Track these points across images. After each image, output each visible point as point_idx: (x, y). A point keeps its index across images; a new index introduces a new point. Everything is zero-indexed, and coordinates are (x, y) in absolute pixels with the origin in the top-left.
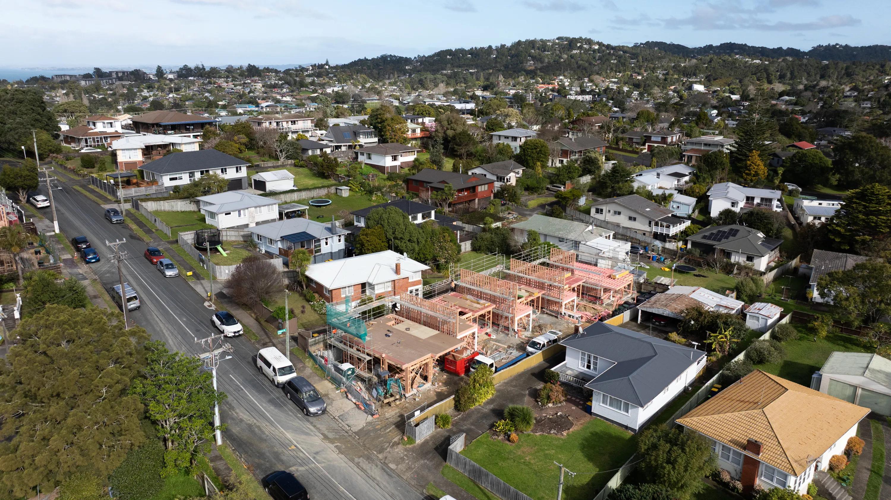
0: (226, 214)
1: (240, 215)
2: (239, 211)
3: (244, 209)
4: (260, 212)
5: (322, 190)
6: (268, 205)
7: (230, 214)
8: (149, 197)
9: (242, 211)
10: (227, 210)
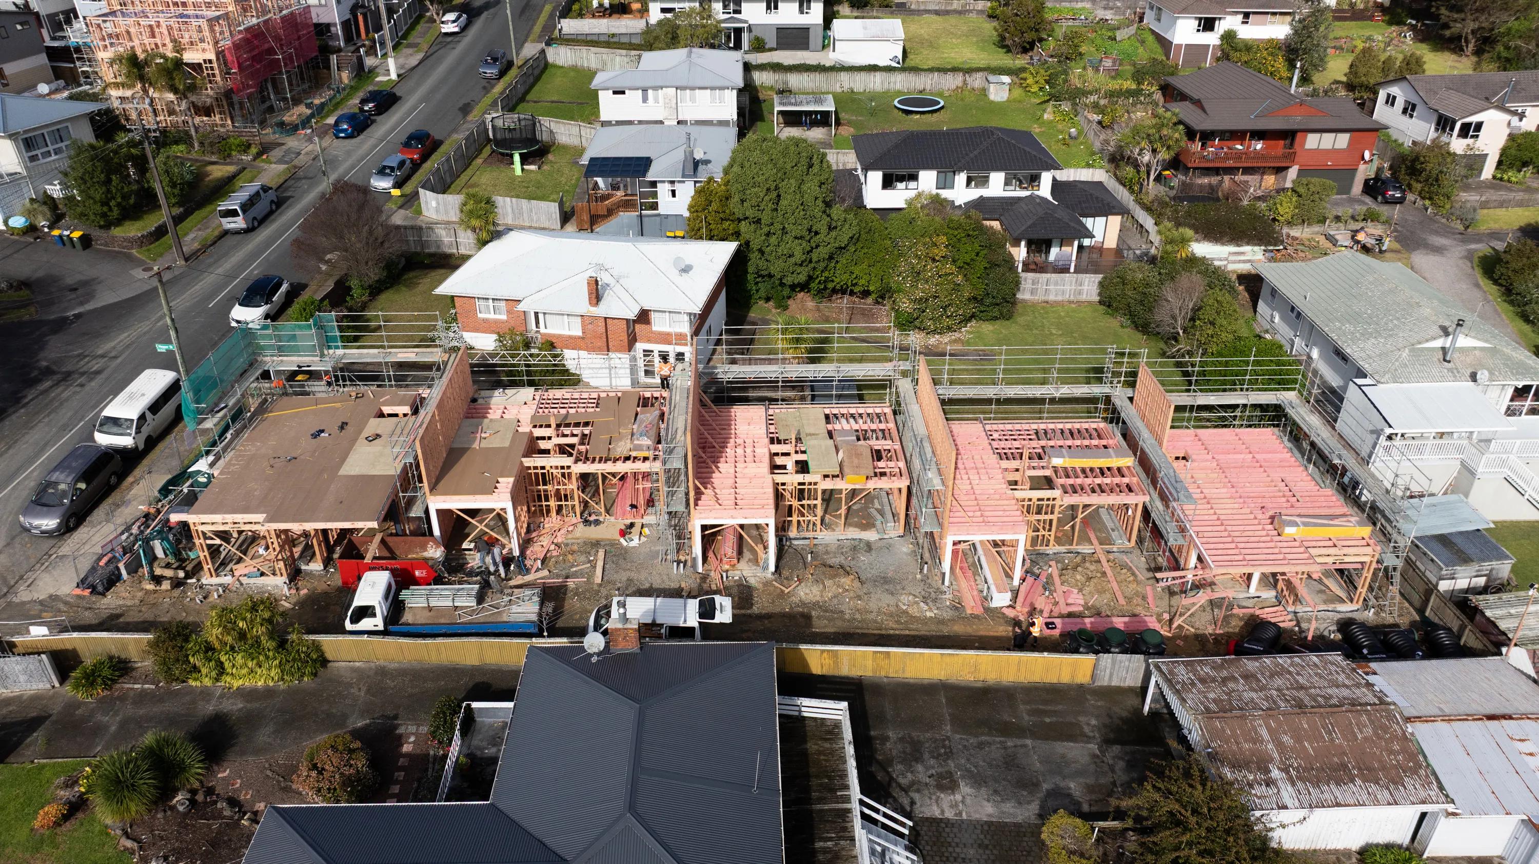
0: (615, 93)
1: (645, 99)
2: (645, 90)
3: (655, 88)
4: (693, 100)
5: (949, 76)
6: (713, 88)
7: (623, 93)
8: (615, 39)
9: (650, 92)
10: (619, 85)
